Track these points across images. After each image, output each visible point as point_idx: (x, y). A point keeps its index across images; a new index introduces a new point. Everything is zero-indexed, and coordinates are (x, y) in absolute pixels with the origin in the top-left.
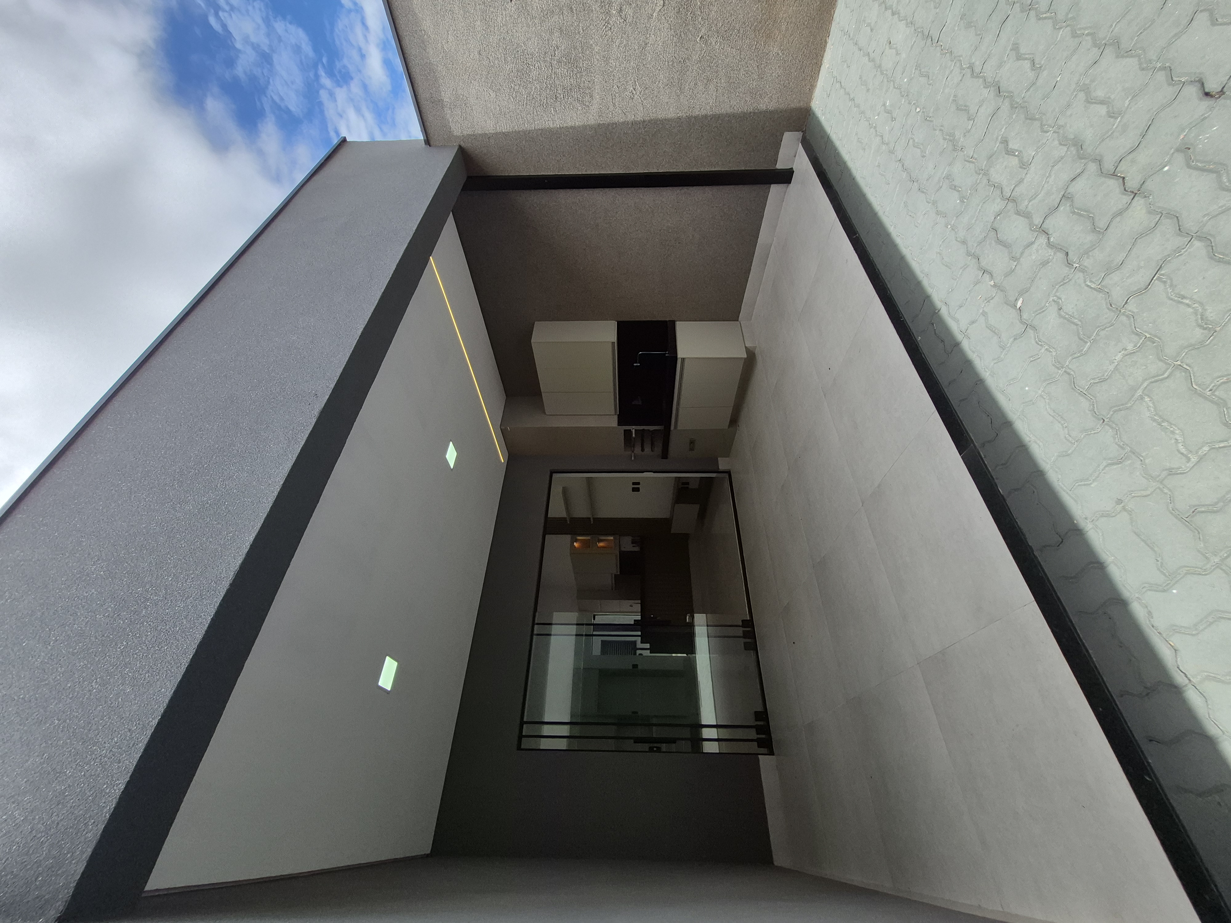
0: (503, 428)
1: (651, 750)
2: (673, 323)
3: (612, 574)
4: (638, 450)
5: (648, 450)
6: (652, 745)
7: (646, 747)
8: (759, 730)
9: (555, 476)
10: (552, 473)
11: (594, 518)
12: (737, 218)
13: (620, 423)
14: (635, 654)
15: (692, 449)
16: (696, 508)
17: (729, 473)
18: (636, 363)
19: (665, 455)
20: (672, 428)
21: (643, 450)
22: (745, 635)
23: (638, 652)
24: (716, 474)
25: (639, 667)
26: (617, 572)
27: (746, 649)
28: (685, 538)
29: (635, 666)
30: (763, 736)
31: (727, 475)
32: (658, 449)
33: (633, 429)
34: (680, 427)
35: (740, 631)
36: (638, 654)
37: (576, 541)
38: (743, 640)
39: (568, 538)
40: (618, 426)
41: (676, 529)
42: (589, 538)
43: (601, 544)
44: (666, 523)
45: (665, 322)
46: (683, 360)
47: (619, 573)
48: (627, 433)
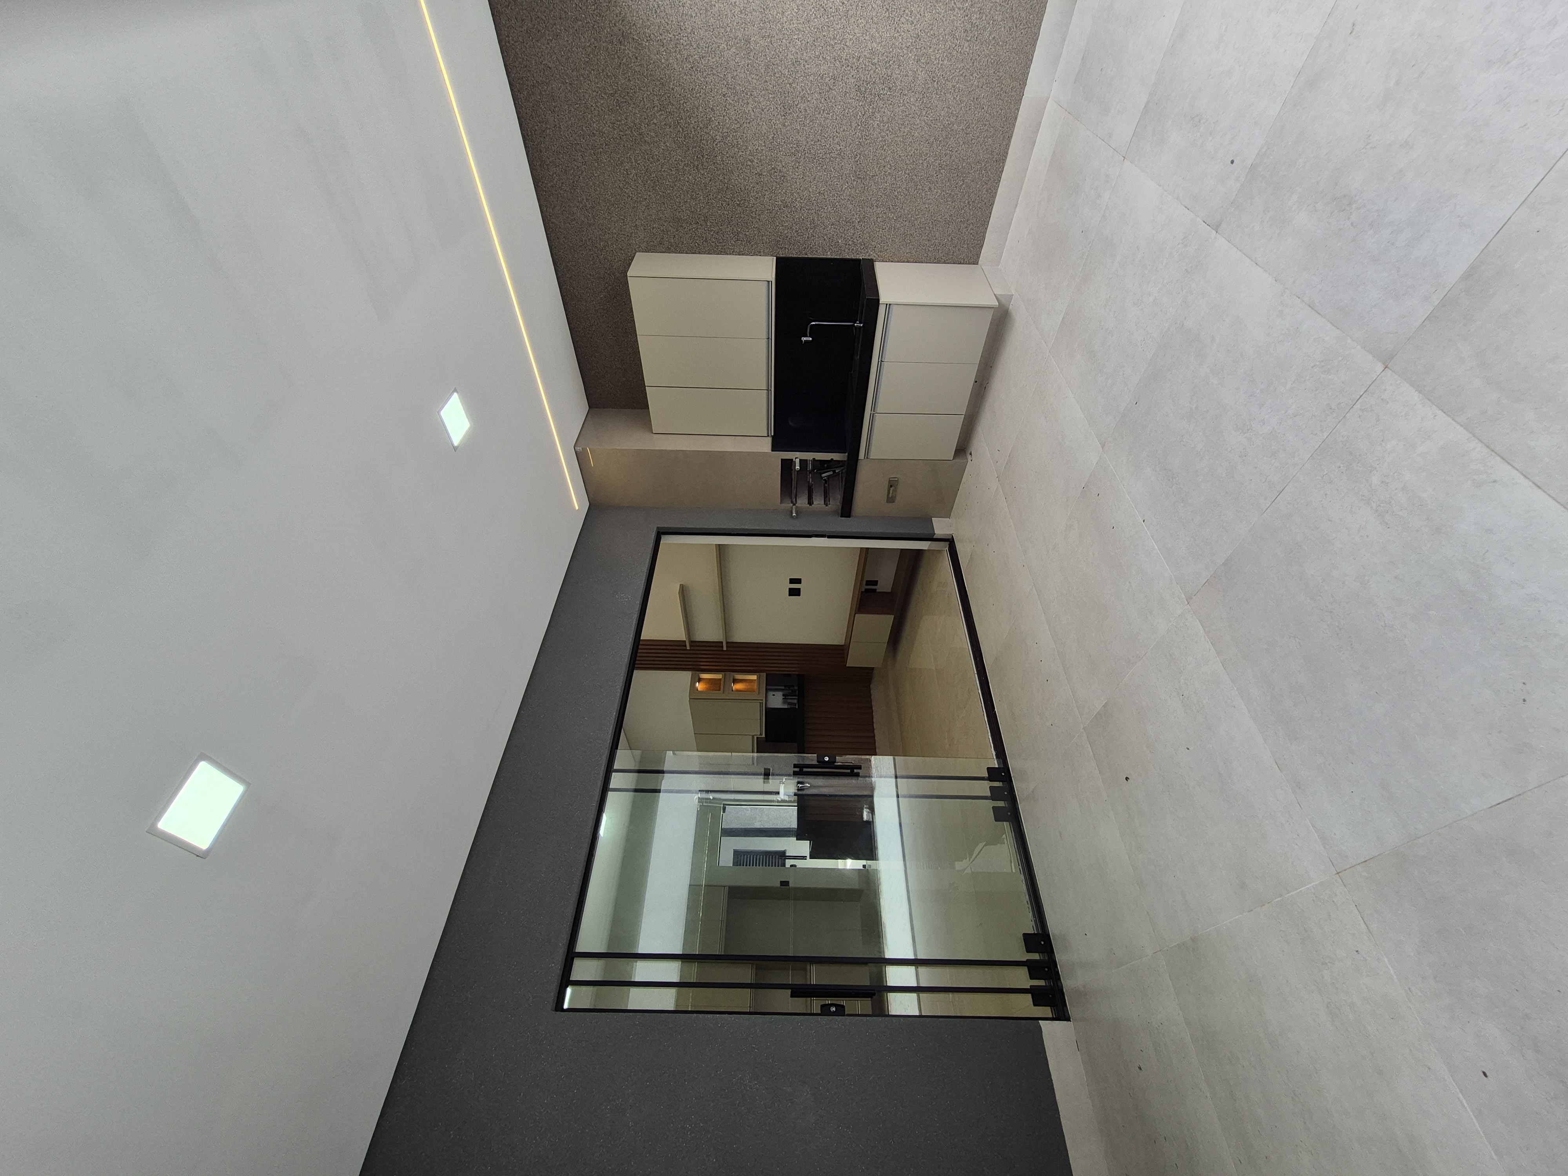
0: (579, 449)
1: (825, 1010)
2: (871, 263)
3: (753, 736)
4: (802, 502)
5: (818, 502)
6: (828, 1001)
7: (816, 1004)
8: (1034, 969)
9: (666, 540)
10: (661, 533)
11: (727, 643)
12: (994, 38)
13: (774, 448)
14: (784, 865)
15: (891, 499)
16: (888, 620)
17: (951, 542)
18: (806, 336)
19: (846, 510)
20: (862, 455)
21: (810, 503)
22: (995, 795)
23: (789, 863)
24: (929, 542)
25: (791, 885)
26: (761, 734)
27: (997, 819)
28: (866, 675)
29: (785, 883)
30: (1042, 983)
31: (945, 547)
32: (836, 501)
33: (797, 457)
34: (873, 455)
35: (983, 788)
36: (788, 865)
37: (700, 680)
38: (991, 804)
39: (687, 675)
40: (772, 451)
41: (853, 660)
42: (718, 676)
43: (738, 686)
44: (839, 652)
45: (858, 261)
46: (888, 306)
47: (764, 736)
48: (787, 465)
